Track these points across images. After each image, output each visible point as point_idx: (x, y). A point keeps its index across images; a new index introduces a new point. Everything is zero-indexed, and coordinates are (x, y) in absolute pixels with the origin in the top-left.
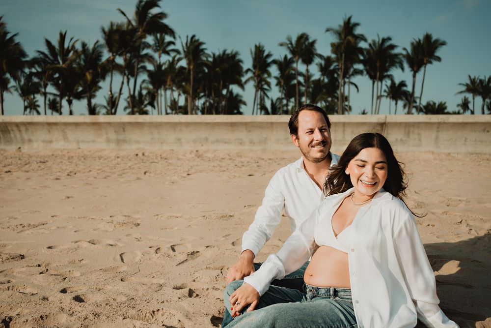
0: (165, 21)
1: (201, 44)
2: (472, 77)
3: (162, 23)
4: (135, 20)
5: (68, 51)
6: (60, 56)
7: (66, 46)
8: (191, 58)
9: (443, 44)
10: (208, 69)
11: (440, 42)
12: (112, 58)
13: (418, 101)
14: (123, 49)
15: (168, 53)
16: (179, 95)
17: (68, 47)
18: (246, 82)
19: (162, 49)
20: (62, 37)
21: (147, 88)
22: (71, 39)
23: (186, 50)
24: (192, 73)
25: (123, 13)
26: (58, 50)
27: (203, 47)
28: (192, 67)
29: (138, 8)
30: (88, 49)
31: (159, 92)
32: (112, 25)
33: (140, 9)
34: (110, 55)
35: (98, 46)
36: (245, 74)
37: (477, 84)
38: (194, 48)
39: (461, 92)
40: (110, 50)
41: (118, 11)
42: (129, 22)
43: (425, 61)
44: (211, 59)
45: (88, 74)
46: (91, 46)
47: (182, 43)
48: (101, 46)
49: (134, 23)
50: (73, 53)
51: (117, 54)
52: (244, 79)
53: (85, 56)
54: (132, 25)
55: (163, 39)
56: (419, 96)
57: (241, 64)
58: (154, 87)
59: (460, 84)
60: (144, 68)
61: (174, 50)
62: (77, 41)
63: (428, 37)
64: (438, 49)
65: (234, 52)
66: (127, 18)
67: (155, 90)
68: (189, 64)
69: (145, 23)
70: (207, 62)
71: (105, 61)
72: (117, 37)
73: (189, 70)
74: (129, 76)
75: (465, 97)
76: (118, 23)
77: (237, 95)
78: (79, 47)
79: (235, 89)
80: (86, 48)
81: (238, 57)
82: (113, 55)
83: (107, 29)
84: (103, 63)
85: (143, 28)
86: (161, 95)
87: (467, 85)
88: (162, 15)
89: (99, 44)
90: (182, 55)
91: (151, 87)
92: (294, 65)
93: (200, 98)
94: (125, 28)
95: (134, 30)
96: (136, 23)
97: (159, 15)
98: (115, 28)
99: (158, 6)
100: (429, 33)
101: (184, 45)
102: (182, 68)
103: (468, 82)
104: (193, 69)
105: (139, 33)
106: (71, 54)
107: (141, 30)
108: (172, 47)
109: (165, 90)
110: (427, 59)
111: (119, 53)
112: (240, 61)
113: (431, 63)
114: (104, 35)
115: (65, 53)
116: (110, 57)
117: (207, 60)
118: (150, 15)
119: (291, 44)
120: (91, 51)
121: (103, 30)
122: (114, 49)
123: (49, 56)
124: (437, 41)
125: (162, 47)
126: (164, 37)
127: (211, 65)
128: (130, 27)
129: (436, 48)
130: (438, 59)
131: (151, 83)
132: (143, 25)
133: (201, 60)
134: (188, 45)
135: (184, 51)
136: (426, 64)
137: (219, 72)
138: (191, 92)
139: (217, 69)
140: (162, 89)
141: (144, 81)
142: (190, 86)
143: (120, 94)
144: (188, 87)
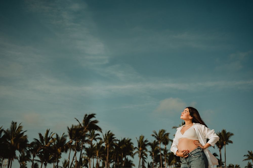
0: (97, 124)
1: (113, 135)
2: (250, 151)
3: (96, 125)
5: (49, 139)
6: (45, 141)
7: (48, 136)
8: (108, 142)
9: (232, 134)
10: (115, 147)
11: (230, 134)
12: (71, 141)
13: (224, 164)
14: (77, 138)
15: (95, 139)
16: (100, 161)
17: (50, 137)
18: (135, 154)
19: (93, 137)
20: (48, 132)
22: (51, 133)
23: (105, 138)
24: (108, 149)
25: (77, 120)
26: (44, 138)
28: (108, 146)
29: (85, 118)
30: (59, 138)
31: (91, 159)
33: (86, 119)
34: (71, 140)
35: (64, 136)
36: (134, 150)
38: (110, 137)
39: (246, 160)
40: (71, 138)
41: (75, 119)
42: (80, 125)
43: (224, 143)
44: (118, 142)
45: (59, 150)
46: (60, 136)
48: (66, 136)
49: (82, 125)
50: (52, 140)
51: (74, 140)
52: (134, 152)
53: (57, 141)
54: (82, 126)
56: (224, 161)
57: (132, 145)
59: (245, 156)
60: (84, 147)
61: (99, 138)
62: (54, 133)
63: (224, 131)
66: (79, 123)
67: (89, 158)
68: (106, 145)
69: (88, 125)
70: (115, 144)
71: (68, 143)
72: (74, 132)
73: (107, 148)
74: (76, 151)
75: (249, 162)
76: (76, 125)
77: (130, 161)
78: (55, 136)
79: (129, 158)
80: (58, 136)
81: (131, 141)
83: (70, 128)
84: (66, 144)
85: (87, 127)
86: (91, 161)
87: (248, 155)
88: (96, 122)
89: (65, 134)
90: (103, 140)
91: (87, 156)
92: (159, 146)
93: (111, 162)
94: (78, 127)
95: (82, 129)
96: (83, 125)
97: (94, 122)
98: (74, 127)
99: (94, 117)
100: (224, 129)
101: (104, 136)
102: (103, 147)
104: (108, 147)
105: (84, 130)
107: (85, 128)
109: (94, 158)
111: (75, 139)
112: (132, 143)
113: (227, 144)
114: (68, 131)
115: (48, 139)
116: (70, 141)
117: (116, 143)
118: (90, 121)
119: (156, 134)
120: (61, 138)
121: (68, 128)
122: (73, 137)
123: (40, 141)
124: (228, 133)
125: (93, 136)
126: (94, 131)
127: (117, 145)
128: (81, 127)
129: (229, 137)
130: (231, 142)
131: (87, 154)
132: (86, 126)
133: (113, 143)
134: (106, 135)
135: (104, 138)
136: (225, 144)
137: (122, 149)
138: (107, 159)
139: (121, 147)
140: (92, 157)
141: (83, 153)
142: (107, 156)
143: (73, 160)
144: (106, 157)
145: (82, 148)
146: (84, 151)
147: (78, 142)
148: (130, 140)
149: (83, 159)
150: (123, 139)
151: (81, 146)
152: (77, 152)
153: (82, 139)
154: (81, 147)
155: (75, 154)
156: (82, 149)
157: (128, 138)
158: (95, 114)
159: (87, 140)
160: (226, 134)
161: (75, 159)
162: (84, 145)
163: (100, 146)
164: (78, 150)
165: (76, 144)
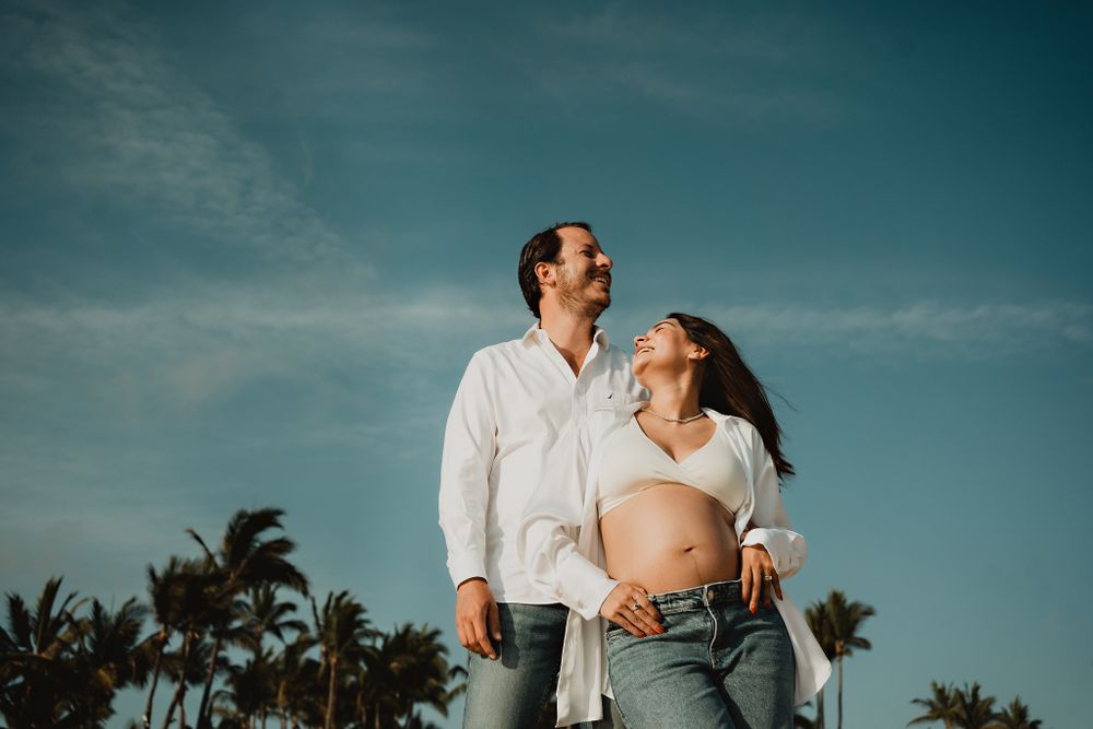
0: (290, 558)
1: (358, 609)
2: (939, 685)
3: (282, 561)
4: (223, 554)
5: (58, 623)
6: (36, 634)
7: (54, 612)
8: (334, 643)
9: (869, 612)
10: (367, 664)
11: (862, 609)
12: (162, 635)
14: (190, 618)
15: (277, 631)
16: (296, 727)
17: (60, 615)
18: (451, 696)
19: (266, 620)
20: (52, 590)
21: (223, 712)
22: (71, 597)
23: (321, 623)
24: (333, 673)
25: (197, 538)
26: (33, 619)
27: (363, 616)
28: (334, 661)
29: (232, 529)
30: (106, 619)
31: (252, 718)
32: (174, 563)
33: (238, 531)
34: (161, 627)
35: (132, 611)
36: (450, 678)
37: (950, 702)
38: (344, 618)
39: (920, 719)
40: (161, 619)
41: (189, 535)
42: (211, 557)
43: (838, 649)
45: (103, 673)
46: (112, 609)
47: (314, 608)
48: (142, 610)
49: (219, 561)
50: (70, 628)
51: (175, 627)
52: (450, 687)
53: (97, 634)
54: (216, 566)
55: (270, 597)
57: (441, 654)
58: (241, 707)
59: (916, 701)
60: (223, 663)
61: (293, 625)
62: (85, 600)
63: (837, 599)
64: (860, 624)
65: (429, 630)
66: (206, 549)
67: (242, 715)
68: (326, 655)
69: (244, 563)
70: (369, 650)
71: (146, 641)
72: (180, 591)
73: (328, 667)
74: (186, 683)
76: (188, 561)
77: (430, 727)
79: (426, 712)
80: (102, 613)
81: (440, 640)
82: (166, 630)
83: (159, 573)
84: (139, 648)
85: (238, 572)
87: (930, 703)
88: (284, 545)
89: (136, 604)
90: (313, 633)
91: (232, 707)
94: (200, 571)
95: (218, 577)
96: (225, 560)
97: (276, 546)
98: (179, 570)
99: (278, 525)
100: (839, 590)
101: (320, 612)
102: (312, 664)
103: (932, 696)
104: (336, 665)
105: (230, 582)
106: (65, 628)
107: (232, 575)
108: (289, 616)
109: (266, 715)
110: (842, 643)
111: (180, 625)
112: (442, 648)
113: (848, 652)
114: (152, 585)
115: (47, 625)
116: (158, 634)
117: (372, 647)
118: (258, 545)
120: (113, 621)
121: (152, 573)
122: (171, 616)
123: (9, 633)
124: (855, 606)
125: (269, 616)
126: (273, 593)
127: (376, 656)
128: (212, 569)
129: (856, 621)
130: (865, 644)
131: (234, 698)
132: (239, 564)
133: (358, 645)
134: (330, 612)
135: (317, 624)
136: (841, 654)
137: (396, 671)
138: (328, 717)
139: (394, 665)
140: (258, 712)
141: (218, 693)
142: (326, 705)
143: (169, 720)
144: (322, 707)
145: (211, 666)
146: (219, 683)
147: (197, 636)
148: (436, 633)
149: (216, 721)
150: (400, 630)
151: (210, 660)
152: (190, 687)
153: (214, 626)
154: (208, 666)
155: (180, 696)
156: (214, 671)
157: (426, 625)
158: (279, 513)
159: (240, 629)
160: (844, 608)
161: (177, 714)
162: (221, 654)
163: (296, 661)
164: (195, 680)
165: (187, 648)
